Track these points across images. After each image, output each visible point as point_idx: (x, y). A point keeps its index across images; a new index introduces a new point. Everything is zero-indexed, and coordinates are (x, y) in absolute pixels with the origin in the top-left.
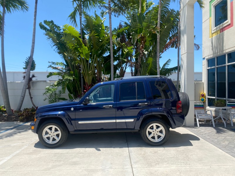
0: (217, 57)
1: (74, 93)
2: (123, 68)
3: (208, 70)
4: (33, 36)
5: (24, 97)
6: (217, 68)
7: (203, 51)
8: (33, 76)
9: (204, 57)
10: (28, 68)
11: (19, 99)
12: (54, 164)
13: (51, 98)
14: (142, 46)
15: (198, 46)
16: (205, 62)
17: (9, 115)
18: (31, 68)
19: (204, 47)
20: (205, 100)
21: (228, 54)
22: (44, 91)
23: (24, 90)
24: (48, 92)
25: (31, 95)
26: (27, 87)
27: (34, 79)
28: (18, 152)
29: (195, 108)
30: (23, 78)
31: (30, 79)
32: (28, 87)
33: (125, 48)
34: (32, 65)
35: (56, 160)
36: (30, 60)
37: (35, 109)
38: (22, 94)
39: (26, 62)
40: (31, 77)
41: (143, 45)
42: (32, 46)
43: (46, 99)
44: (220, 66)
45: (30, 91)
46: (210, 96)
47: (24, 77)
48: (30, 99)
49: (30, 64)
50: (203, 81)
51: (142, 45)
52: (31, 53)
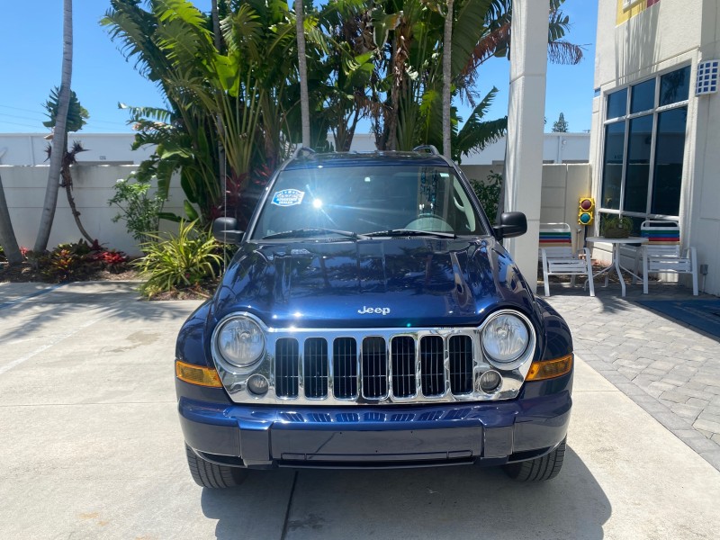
0: (633, 87)
1: (200, 200)
2: (347, 122)
3: (607, 126)
4: (65, 19)
5: (54, 211)
6: (631, 120)
7: (596, 65)
8: (78, 148)
9: (599, 86)
10: (57, 123)
11: (39, 217)
12: (111, 389)
13: (135, 214)
14: (400, 53)
15: (577, 50)
16: (599, 103)
17: (12, 264)
18: (68, 124)
19: (599, 55)
20: (593, 220)
21: (662, 77)
22: (113, 194)
23: (52, 189)
24: (122, 196)
25: (77, 206)
26: (61, 183)
27: (79, 157)
28: (21, 360)
29: (540, 241)
30: (47, 154)
31: (68, 158)
32: (63, 183)
33: (349, 59)
34: (68, 114)
35: (119, 381)
36: (61, 98)
37: (90, 244)
38: (46, 201)
39: (50, 104)
40: (70, 149)
41: (403, 48)
42: (65, 53)
43: (119, 217)
44: (640, 114)
45: (72, 193)
46: (609, 206)
47: (49, 151)
48: (73, 216)
49: (64, 111)
50: (590, 163)
51: (400, 49)
52: (63, 76)
